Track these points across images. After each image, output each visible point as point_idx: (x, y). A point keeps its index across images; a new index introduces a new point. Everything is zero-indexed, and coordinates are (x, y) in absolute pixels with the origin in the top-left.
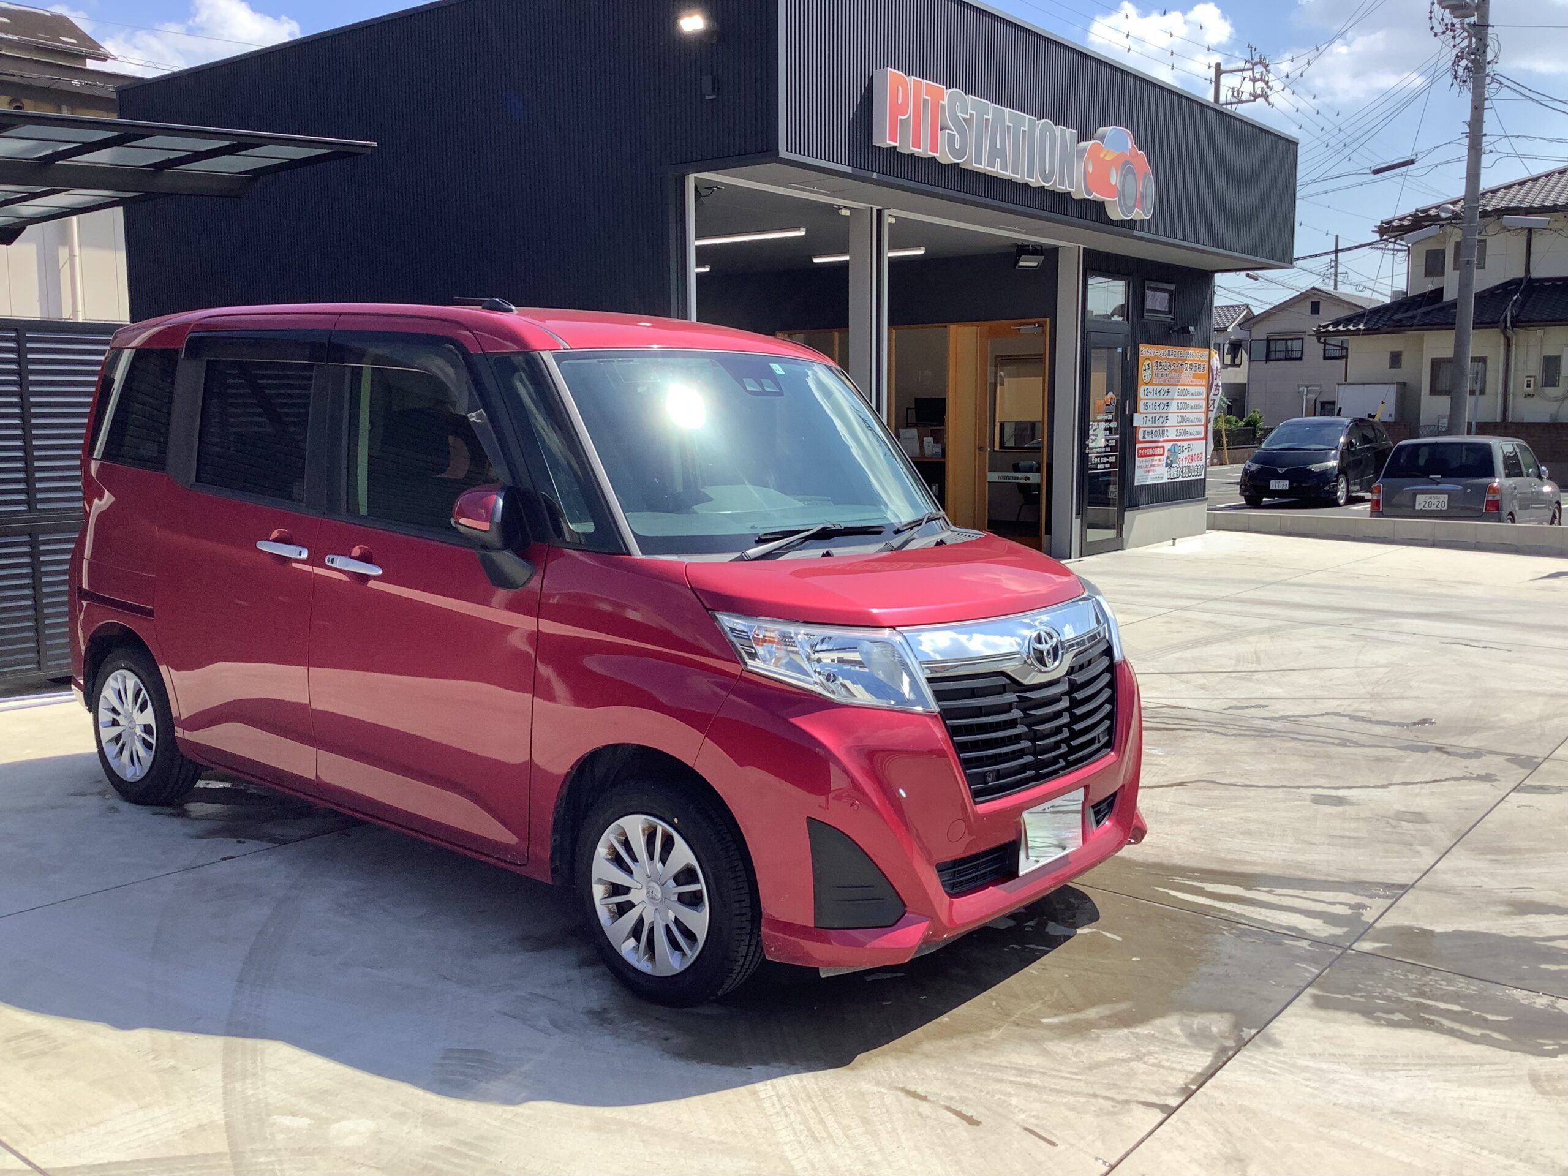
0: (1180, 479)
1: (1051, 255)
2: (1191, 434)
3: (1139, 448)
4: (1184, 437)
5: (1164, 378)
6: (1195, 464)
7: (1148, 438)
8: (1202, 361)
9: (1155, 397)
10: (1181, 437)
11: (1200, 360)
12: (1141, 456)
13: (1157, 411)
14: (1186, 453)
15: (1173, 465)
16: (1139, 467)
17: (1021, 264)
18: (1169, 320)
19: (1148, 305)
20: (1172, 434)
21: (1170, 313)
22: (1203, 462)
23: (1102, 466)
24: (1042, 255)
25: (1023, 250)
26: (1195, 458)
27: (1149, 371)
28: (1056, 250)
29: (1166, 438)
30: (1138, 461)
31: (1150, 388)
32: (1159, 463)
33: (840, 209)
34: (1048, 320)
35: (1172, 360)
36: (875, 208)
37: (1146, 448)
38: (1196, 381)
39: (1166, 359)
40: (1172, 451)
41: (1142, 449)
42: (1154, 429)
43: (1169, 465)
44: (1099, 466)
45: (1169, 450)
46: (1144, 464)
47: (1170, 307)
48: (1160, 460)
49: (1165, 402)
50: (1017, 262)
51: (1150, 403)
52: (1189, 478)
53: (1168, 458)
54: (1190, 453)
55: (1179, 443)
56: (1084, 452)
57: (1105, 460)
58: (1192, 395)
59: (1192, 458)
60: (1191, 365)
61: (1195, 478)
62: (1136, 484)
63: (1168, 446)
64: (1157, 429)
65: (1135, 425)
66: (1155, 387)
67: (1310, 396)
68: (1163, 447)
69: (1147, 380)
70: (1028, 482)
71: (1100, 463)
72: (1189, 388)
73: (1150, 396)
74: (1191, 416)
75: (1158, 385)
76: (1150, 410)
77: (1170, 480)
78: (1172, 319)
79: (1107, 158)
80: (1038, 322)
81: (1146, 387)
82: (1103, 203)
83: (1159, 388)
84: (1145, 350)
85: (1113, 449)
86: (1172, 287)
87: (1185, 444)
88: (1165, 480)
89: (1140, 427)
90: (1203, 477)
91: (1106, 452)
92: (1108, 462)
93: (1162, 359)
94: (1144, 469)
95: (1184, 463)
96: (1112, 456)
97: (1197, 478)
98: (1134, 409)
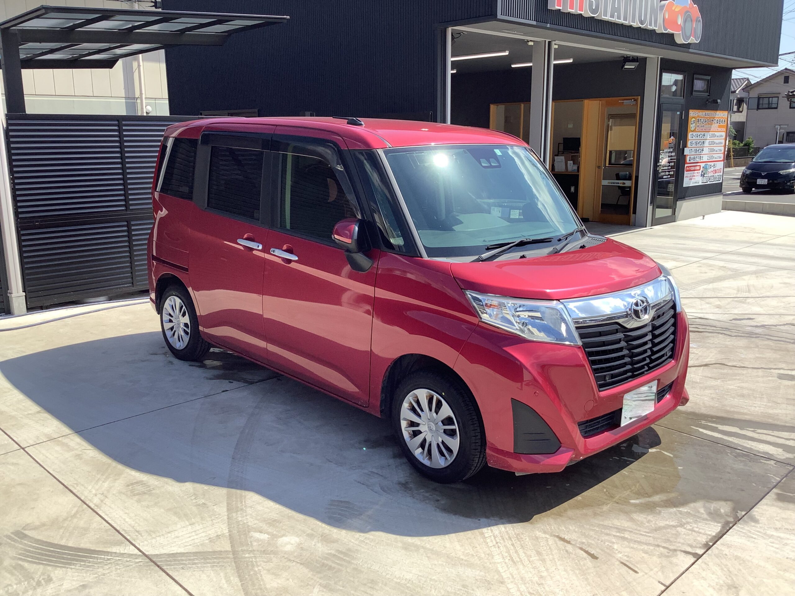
0: (709, 183)
1: (642, 62)
2: (716, 158)
3: (687, 167)
4: (711, 160)
5: (702, 128)
6: (717, 174)
7: (692, 161)
8: (724, 118)
9: (697, 138)
11: (722, 118)
12: (688, 171)
13: (697, 146)
14: (712, 169)
15: (705, 176)
16: (687, 177)
17: (626, 67)
18: (705, 96)
19: (695, 88)
20: (705, 158)
21: (707, 92)
22: (721, 174)
23: (666, 177)
24: (637, 62)
25: (627, 59)
26: (717, 171)
27: (694, 124)
28: (645, 59)
29: (701, 161)
30: (686, 173)
31: (694, 134)
33: (529, 42)
34: (639, 97)
35: (707, 118)
36: (547, 41)
37: (691, 166)
38: (720, 129)
39: (704, 117)
40: (705, 168)
42: (695, 156)
43: (703, 175)
44: (664, 177)
45: (703, 167)
46: (689, 175)
47: (707, 89)
48: (698, 173)
49: (702, 141)
50: (624, 66)
51: (694, 142)
52: (713, 182)
53: (702, 171)
54: (715, 169)
55: (709, 163)
56: (656, 169)
57: (667, 173)
58: (717, 137)
59: (715, 172)
60: (717, 120)
61: (717, 182)
62: (684, 186)
63: (702, 165)
64: (697, 156)
65: (685, 154)
66: (697, 133)
67: (781, 130)
68: (700, 166)
69: (693, 129)
70: (624, 185)
71: (665, 175)
72: (716, 133)
73: (694, 138)
74: (716, 148)
75: (699, 132)
76: (694, 146)
77: (703, 184)
78: (709, 95)
79: (677, 10)
80: (634, 99)
81: (692, 133)
82: (673, 35)
84: (692, 113)
85: (672, 167)
86: (709, 78)
87: (712, 164)
88: (700, 184)
89: (688, 155)
90: (721, 181)
91: (668, 169)
92: (669, 175)
93: (702, 117)
95: (711, 174)
96: (671, 171)
97: (718, 182)
98: (685, 146)
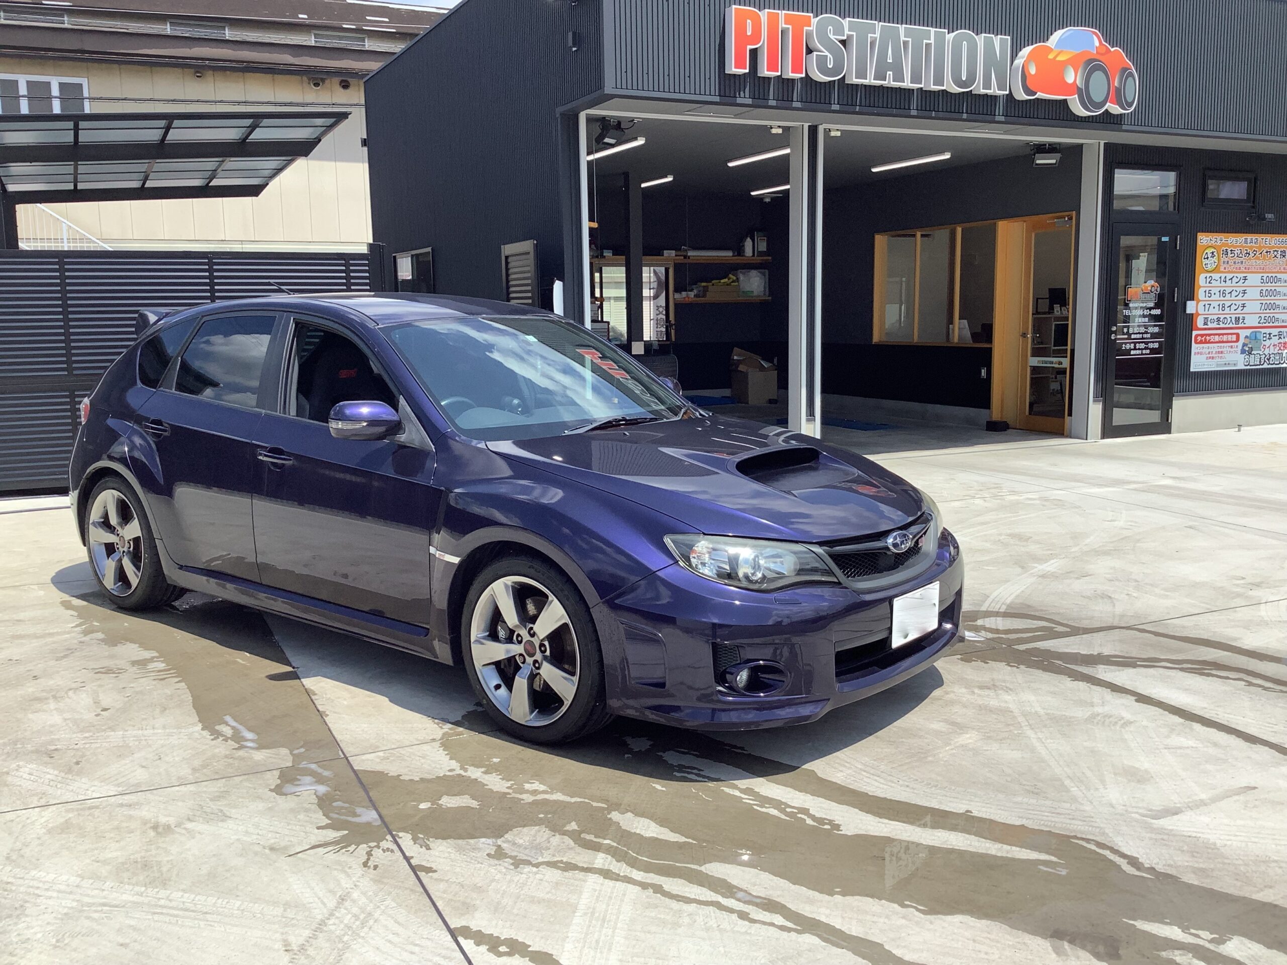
0: (1266, 366)
1: (1072, 152)
2: (1283, 321)
3: (1197, 336)
4: (1271, 324)
5: (1237, 266)
7: (1210, 325)
9: (1224, 284)
10: (1267, 324)
12: (1201, 342)
13: (1227, 298)
14: (1275, 340)
15: (1252, 353)
16: (1198, 353)
18: (1247, 208)
19: (1212, 194)
20: (1252, 321)
21: (1249, 200)
23: (1138, 352)
28: (1079, 146)
29: (1242, 325)
30: (1196, 347)
31: (1216, 276)
32: (1230, 349)
35: (1251, 247)
37: (1210, 335)
39: (1241, 246)
40: (1254, 338)
41: (1202, 335)
42: (1221, 317)
43: (1247, 351)
44: (1134, 352)
45: (1245, 337)
46: (1206, 350)
47: (1248, 195)
48: (1232, 347)
49: (1240, 289)
51: (1215, 290)
52: (1280, 366)
53: (1244, 345)
54: (1282, 341)
55: (1263, 331)
56: (1108, 338)
57: (1143, 345)
58: (1285, 282)
59: (1283, 346)
60: (1282, 251)
62: (1191, 370)
63: (1243, 333)
64: (1228, 316)
65: (1188, 311)
66: (1223, 276)
68: (1238, 335)
71: (1136, 349)
72: (1280, 275)
73: (1214, 283)
74: (1283, 303)
75: (1229, 272)
76: (1215, 297)
77: (1249, 367)
78: (1251, 205)
81: (1208, 277)
83: (1230, 276)
84: (1207, 239)
85: (1154, 336)
87: (1275, 331)
88: (1241, 366)
89: (1199, 315)
91: (1143, 338)
92: (1147, 348)
93: (1236, 247)
94: (1205, 356)
95: (1273, 351)
96: (1156, 342)
98: (1189, 299)
